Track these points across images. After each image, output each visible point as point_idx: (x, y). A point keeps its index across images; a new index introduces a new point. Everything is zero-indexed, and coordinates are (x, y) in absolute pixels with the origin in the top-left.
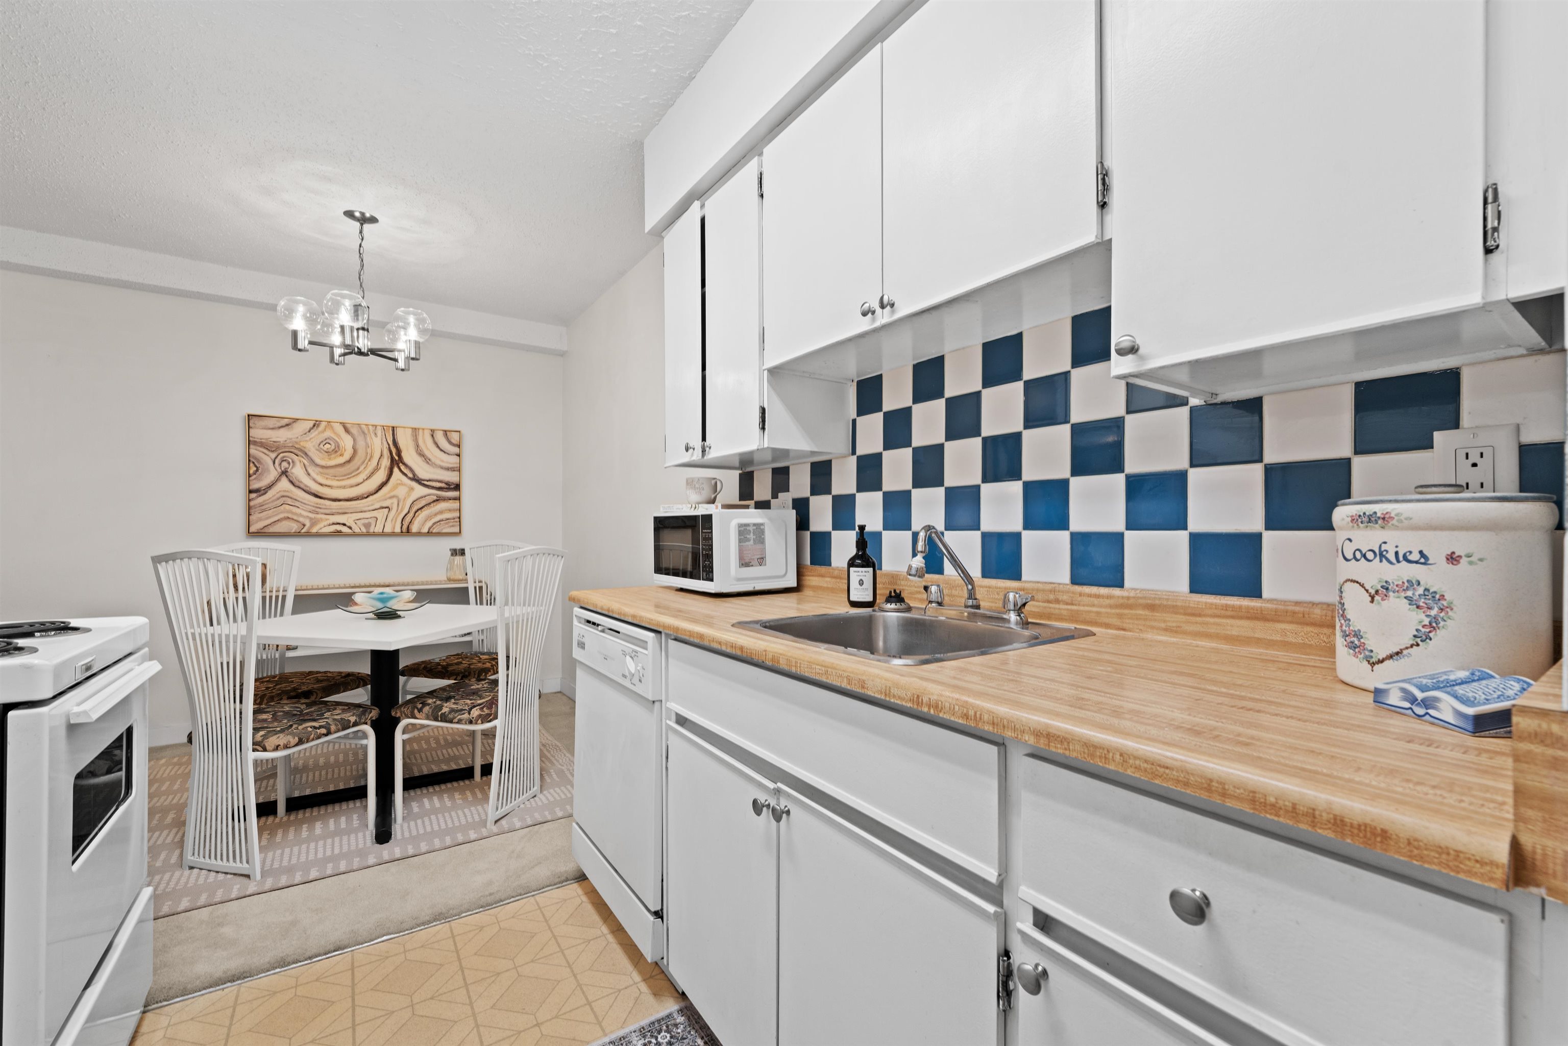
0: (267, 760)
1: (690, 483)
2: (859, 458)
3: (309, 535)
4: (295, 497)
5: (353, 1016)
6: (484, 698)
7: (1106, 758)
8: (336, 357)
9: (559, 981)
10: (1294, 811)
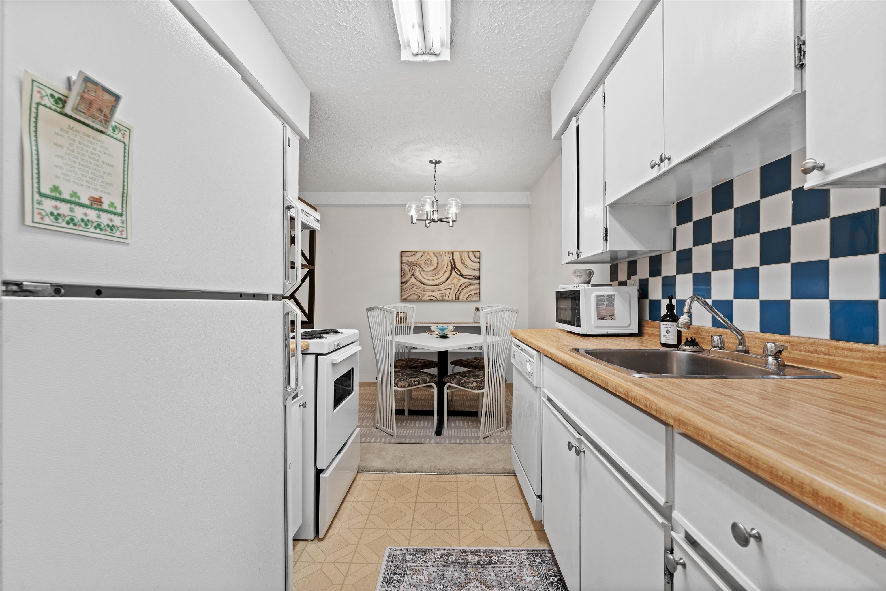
0: (401, 391)
1: (575, 272)
2: (678, 252)
3: (421, 301)
4: (416, 285)
5: (416, 499)
6: (479, 379)
7: (704, 437)
8: (427, 224)
9: (496, 516)
10: (791, 482)
